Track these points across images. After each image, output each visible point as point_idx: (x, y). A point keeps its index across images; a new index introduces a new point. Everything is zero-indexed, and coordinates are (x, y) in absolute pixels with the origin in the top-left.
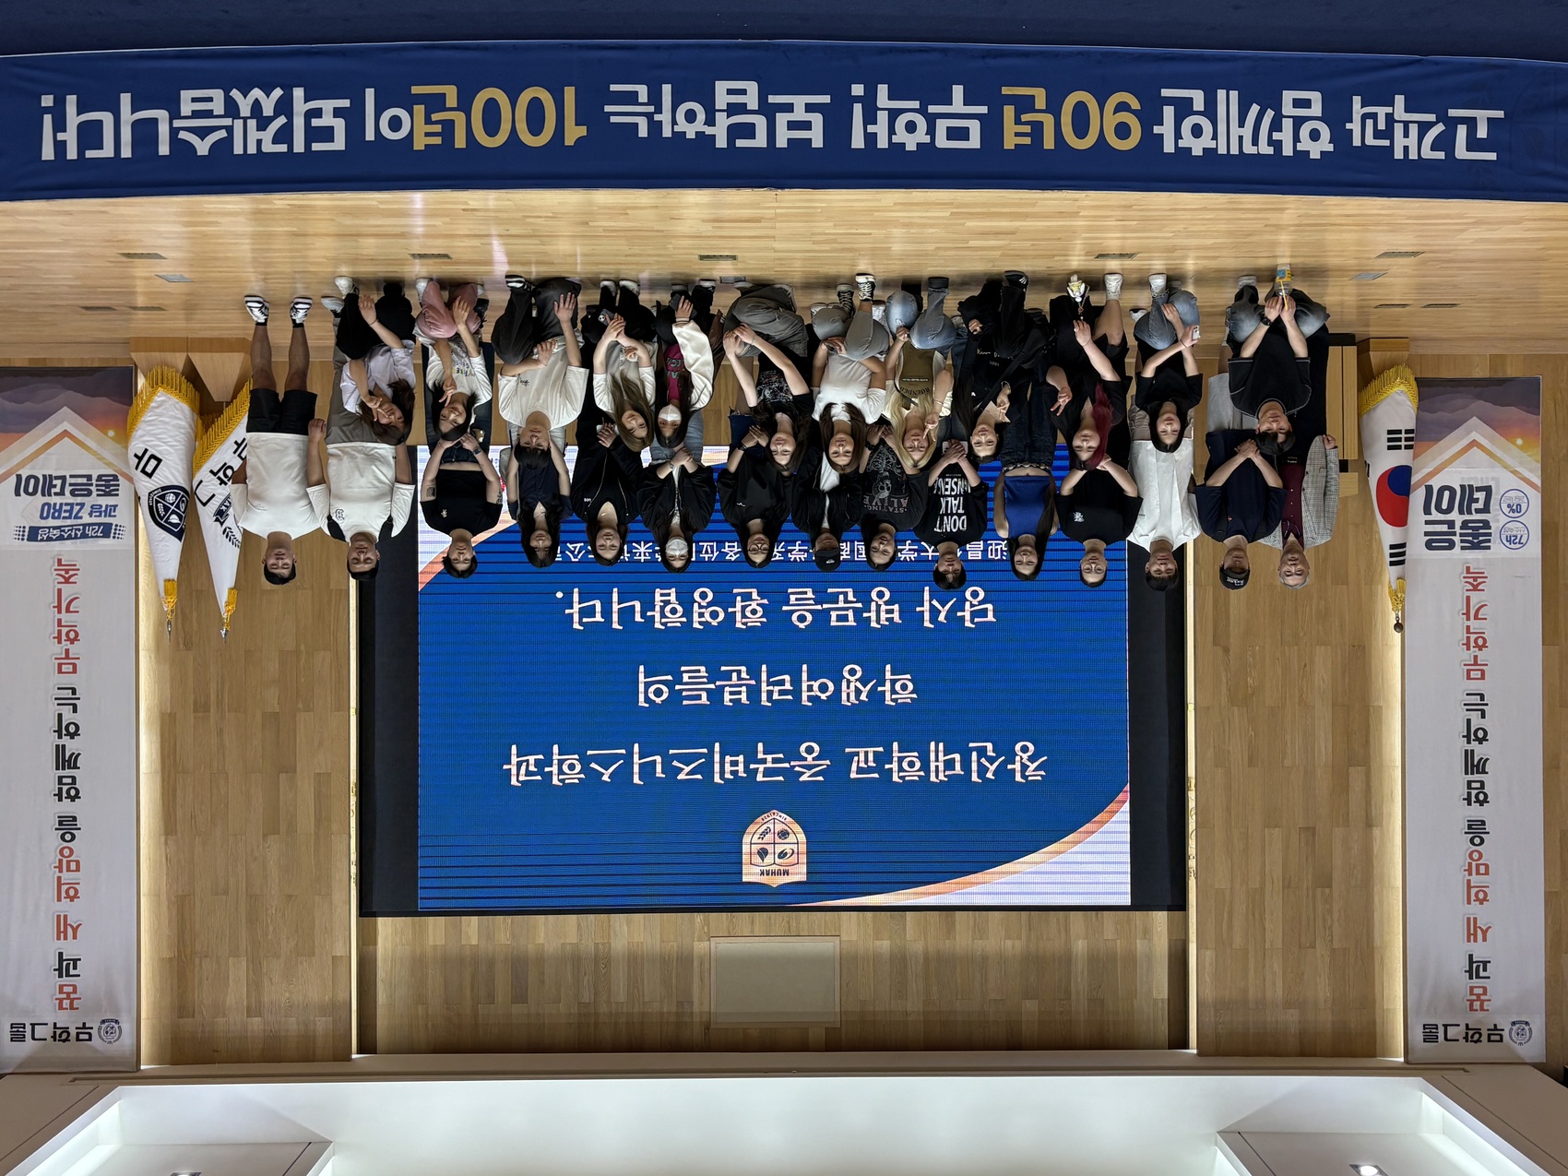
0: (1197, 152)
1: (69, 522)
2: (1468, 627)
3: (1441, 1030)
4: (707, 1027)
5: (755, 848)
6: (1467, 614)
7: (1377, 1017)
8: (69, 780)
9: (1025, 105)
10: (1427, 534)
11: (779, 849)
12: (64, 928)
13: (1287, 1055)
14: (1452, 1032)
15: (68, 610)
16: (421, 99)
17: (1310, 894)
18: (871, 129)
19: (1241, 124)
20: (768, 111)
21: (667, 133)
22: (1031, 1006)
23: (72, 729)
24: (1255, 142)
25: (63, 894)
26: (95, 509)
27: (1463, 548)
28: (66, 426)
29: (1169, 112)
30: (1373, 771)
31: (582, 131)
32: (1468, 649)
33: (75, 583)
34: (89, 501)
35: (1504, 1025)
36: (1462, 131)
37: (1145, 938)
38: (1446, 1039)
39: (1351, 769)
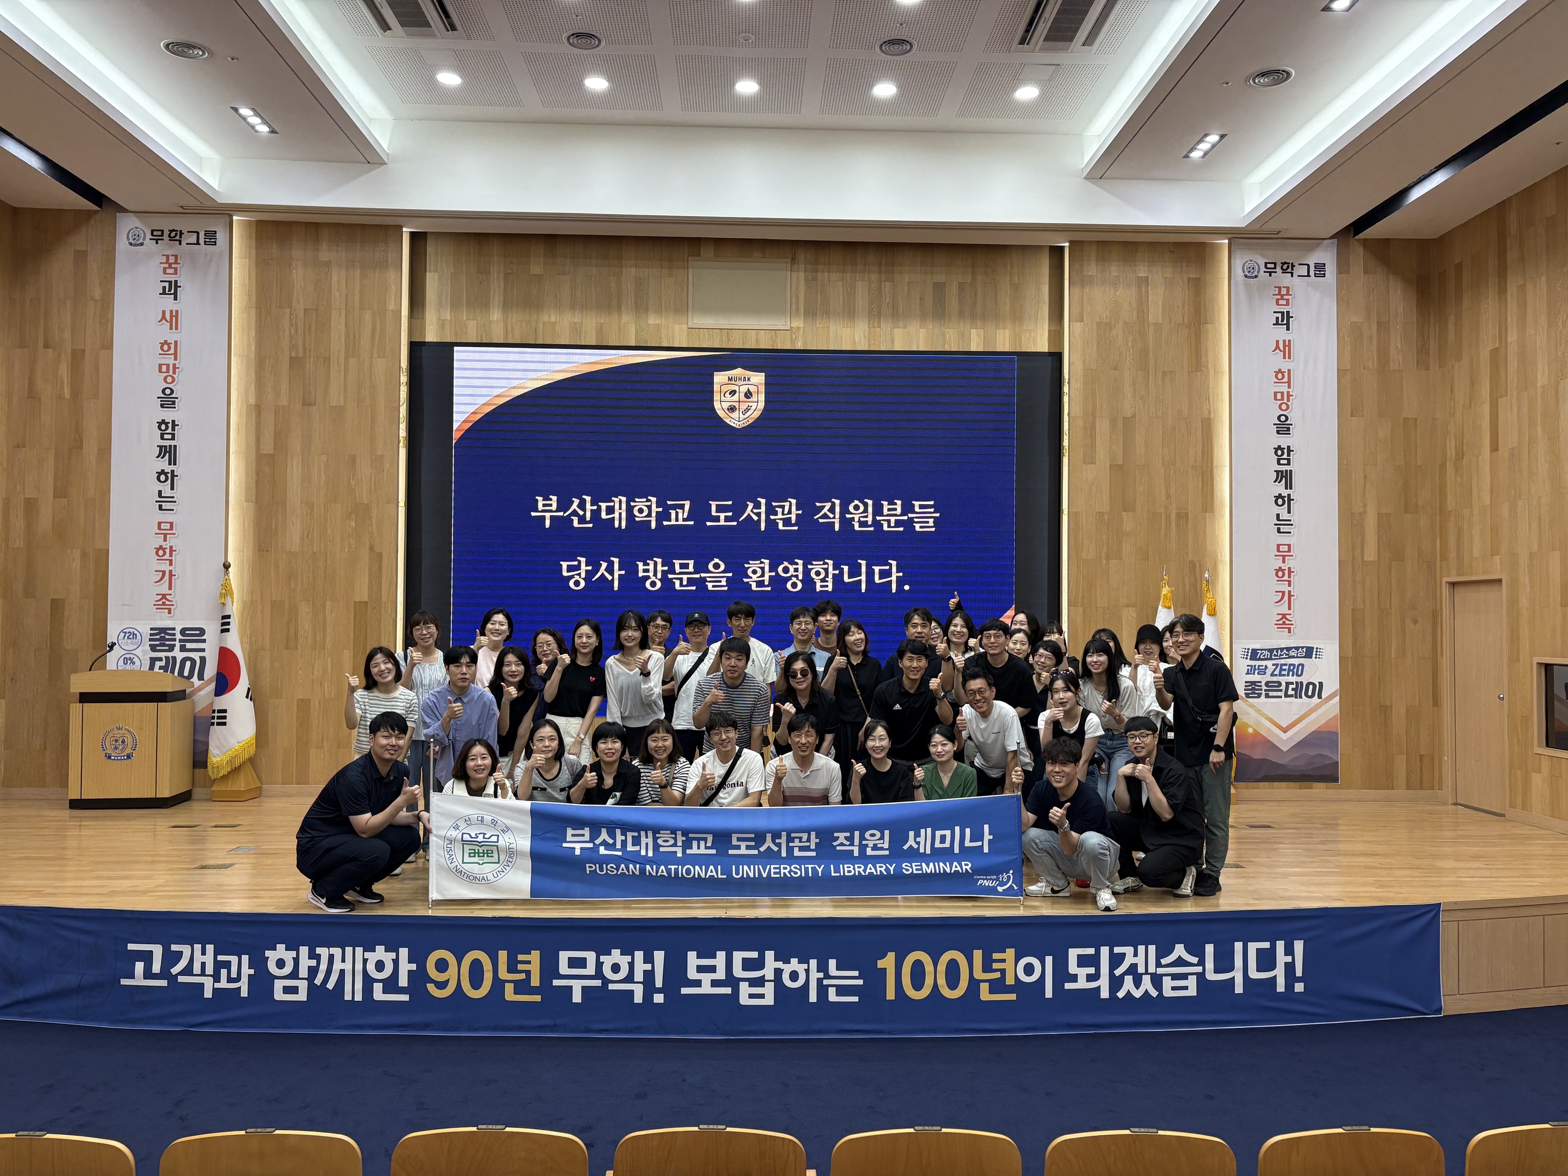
0: (380, 949)
1: (1283, 661)
2: (171, 564)
3: (202, 241)
4: (793, 259)
5: (754, 398)
6: (171, 575)
7: (254, 256)
8: (1282, 462)
9: (522, 987)
10: (204, 641)
11: (736, 397)
12: (1285, 349)
13: (329, 224)
14: (193, 239)
15: (1283, 593)
16: (1009, 990)
17: (308, 352)
18: (648, 967)
19: (342, 972)
20: (732, 981)
21: (813, 963)
22: (536, 268)
23: (1280, 501)
24: (331, 957)
25: (1286, 374)
26: (1262, 671)
27: (174, 629)
28: (1284, 736)
29: (403, 981)
30: (254, 450)
31: (881, 964)
32: (171, 547)
33: (1278, 614)
34: (1267, 678)
35: (149, 244)
36: (156, 968)
37: (443, 320)
38: (198, 233)
39: (272, 452)
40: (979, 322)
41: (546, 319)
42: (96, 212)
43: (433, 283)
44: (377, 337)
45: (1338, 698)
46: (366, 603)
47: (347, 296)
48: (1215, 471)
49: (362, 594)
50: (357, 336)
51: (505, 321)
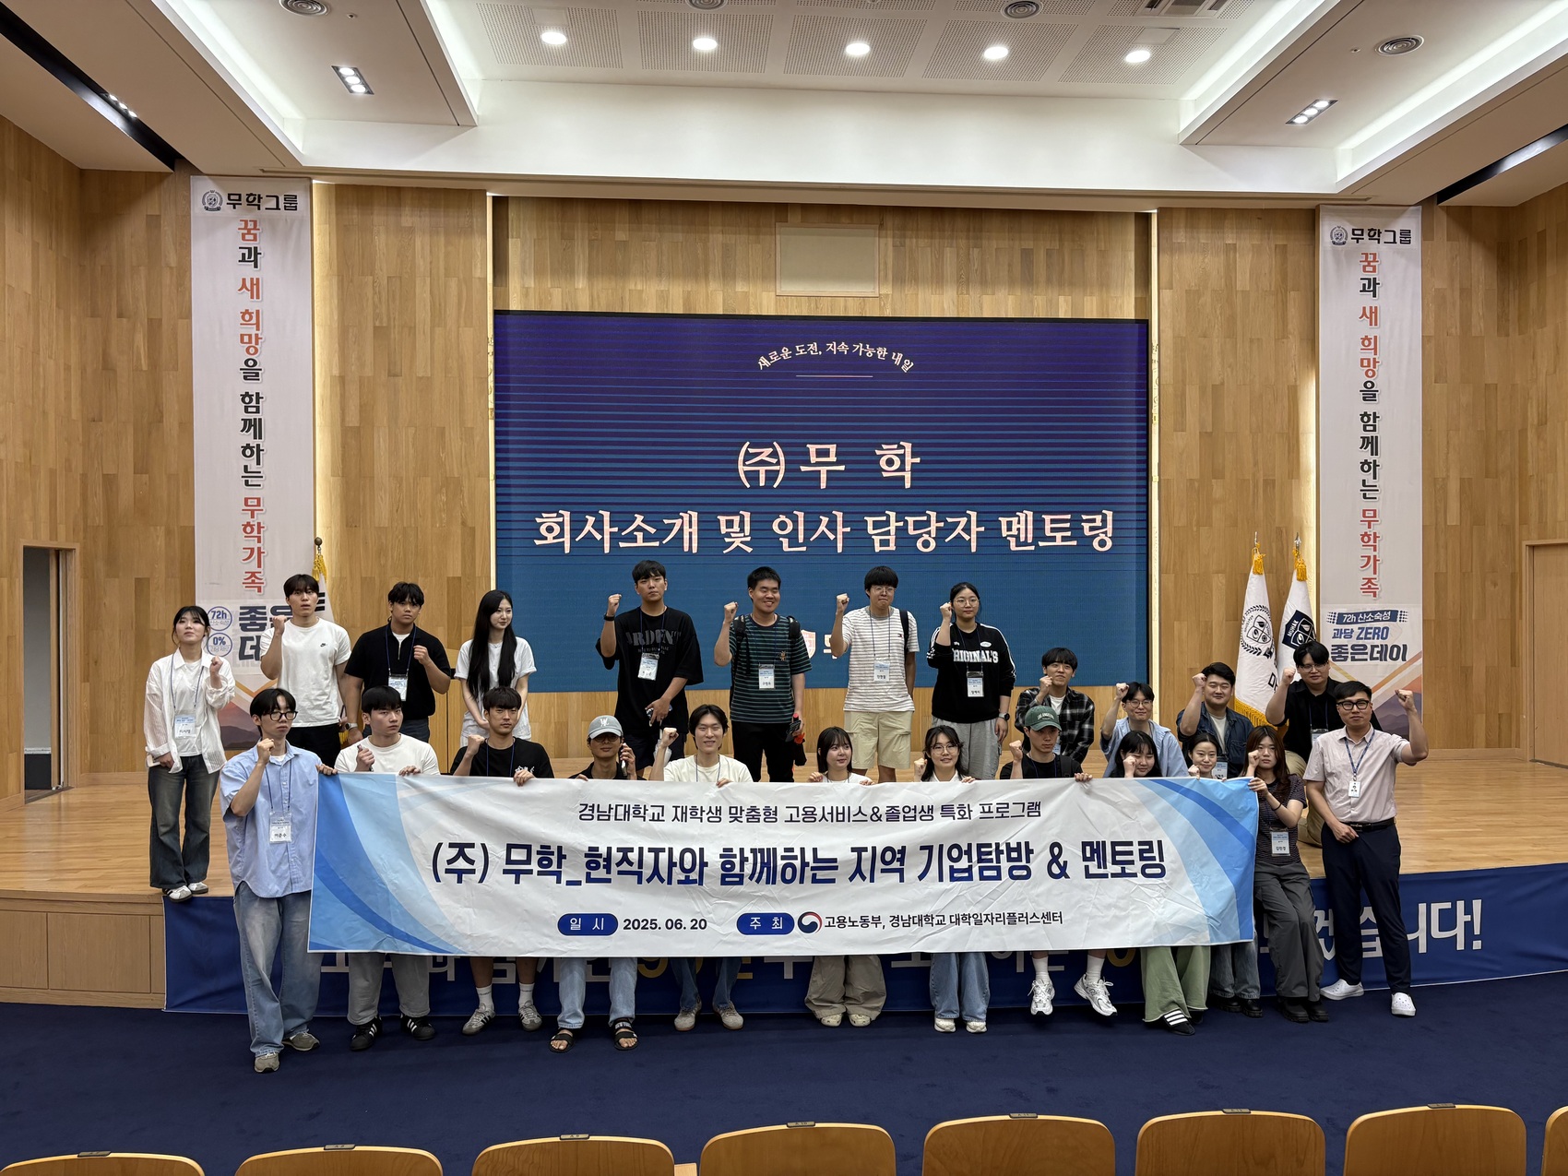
1: (1368, 625)
2: (259, 541)
3: (282, 205)
4: (881, 225)
6: (260, 552)
7: (335, 221)
8: (1368, 428)
12: (1372, 316)
13: (412, 188)
14: (273, 204)
15: (1369, 557)
17: (392, 321)
22: (621, 235)
23: (1366, 467)
25: (1372, 341)
26: (1349, 635)
27: (264, 608)
30: (339, 423)
32: (259, 524)
33: (1363, 579)
34: (1353, 641)
35: (227, 208)
37: (527, 289)
38: (277, 198)
39: (357, 425)
40: (1067, 289)
41: (632, 287)
42: (169, 174)
43: (514, 248)
44: (464, 306)
45: (1421, 660)
46: (459, 578)
47: (431, 263)
48: (1301, 436)
49: (455, 569)
50: (443, 305)
51: (591, 287)
